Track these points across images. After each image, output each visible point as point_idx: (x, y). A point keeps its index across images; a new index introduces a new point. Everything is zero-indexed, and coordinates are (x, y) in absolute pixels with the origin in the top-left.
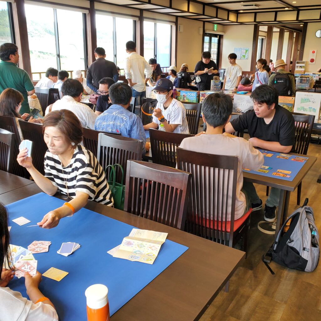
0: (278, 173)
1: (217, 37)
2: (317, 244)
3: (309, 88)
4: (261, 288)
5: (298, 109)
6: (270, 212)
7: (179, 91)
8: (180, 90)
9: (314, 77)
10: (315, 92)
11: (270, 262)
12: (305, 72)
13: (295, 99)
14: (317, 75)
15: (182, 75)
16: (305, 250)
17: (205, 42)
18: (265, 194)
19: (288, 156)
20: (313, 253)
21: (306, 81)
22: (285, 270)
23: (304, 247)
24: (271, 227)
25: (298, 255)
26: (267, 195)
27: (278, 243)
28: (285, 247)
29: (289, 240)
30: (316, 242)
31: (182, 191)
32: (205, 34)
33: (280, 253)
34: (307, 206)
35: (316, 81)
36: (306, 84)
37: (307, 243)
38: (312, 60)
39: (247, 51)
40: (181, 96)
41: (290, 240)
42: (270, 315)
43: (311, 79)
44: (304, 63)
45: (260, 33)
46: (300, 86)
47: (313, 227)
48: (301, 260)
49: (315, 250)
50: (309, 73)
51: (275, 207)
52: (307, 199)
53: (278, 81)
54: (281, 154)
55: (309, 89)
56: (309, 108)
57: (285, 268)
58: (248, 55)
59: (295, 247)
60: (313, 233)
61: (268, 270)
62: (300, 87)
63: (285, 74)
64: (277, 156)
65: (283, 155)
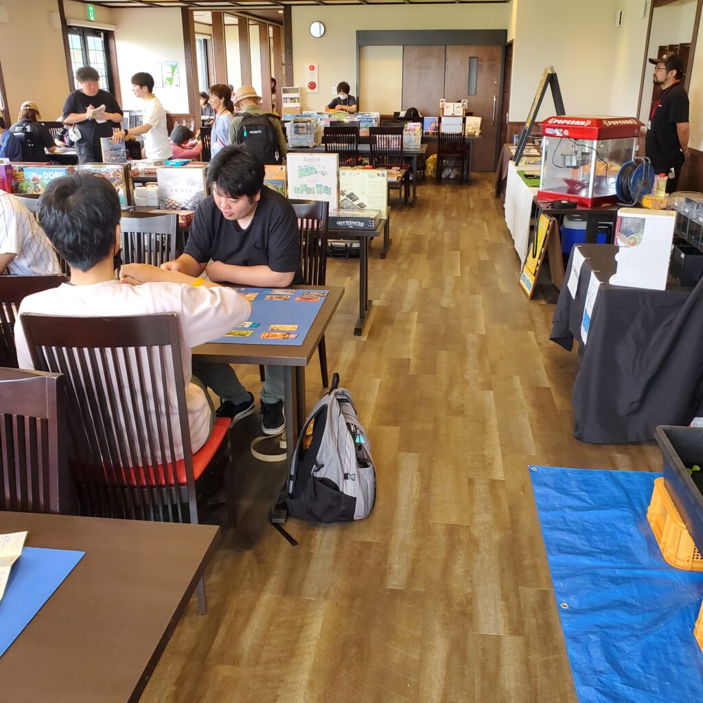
0: (272, 334)
1: (100, 36)
2: (369, 460)
3: (314, 144)
4: (274, 582)
5: (297, 190)
6: (272, 414)
7: (21, 170)
8: (21, 166)
9: (321, 119)
10: (327, 151)
11: (286, 521)
12: (302, 109)
13: (286, 169)
14: (326, 116)
15: (26, 129)
16: (347, 479)
17: (71, 47)
18: (258, 377)
19: (289, 292)
20: (363, 479)
21: (305, 130)
22: (317, 528)
23: (346, 472)
24: (279, 445)
25: (335, 492)
26: (263, 379)
27: (295, 478)
28: (310, 481)
29: (314, 466)
30: (366, 457)
31: (47, 420)
32: (67, 29)
33: (302, 497)
34: (340, 390)
35: (325, 128)
36: (308, 136)
37: (350, 462)
38: (312, 84)
39: (174, 68)
40: (28, 180)
41: (317, 465)
42: (300, 633)
43: (315, 124)
44: (296, 91)
45: (197, 28)
46: (297, 141)
47: (356, 429)
48: (343, 500)
49: (367, 473)
50: (311, 112)
51: (280, 402)
52: (337, 375)
53: (251, 132)
54: (274, 290)
55: (314, 147)
56: (317, 186)
57: (316, 526)
58: (178, 78)
59: (328, 476)
60: (357, 441)
61: (284, 540)
62: (297, 143)
63: (261, 116)
64: (265, 297)
65: (278, 292)
